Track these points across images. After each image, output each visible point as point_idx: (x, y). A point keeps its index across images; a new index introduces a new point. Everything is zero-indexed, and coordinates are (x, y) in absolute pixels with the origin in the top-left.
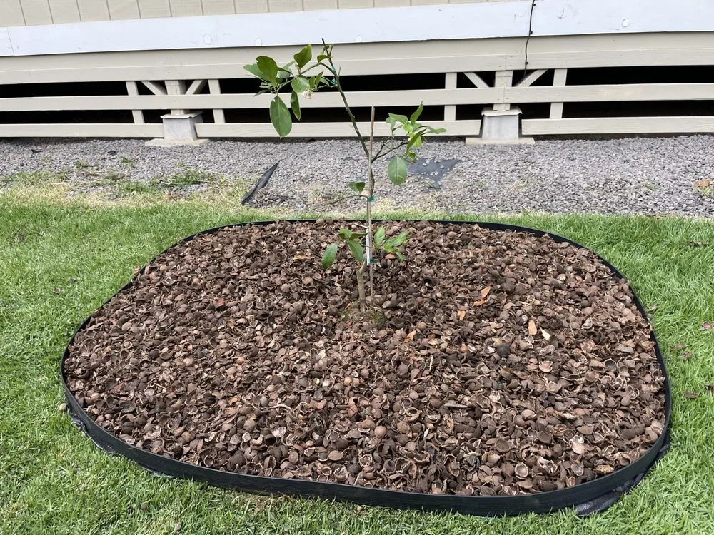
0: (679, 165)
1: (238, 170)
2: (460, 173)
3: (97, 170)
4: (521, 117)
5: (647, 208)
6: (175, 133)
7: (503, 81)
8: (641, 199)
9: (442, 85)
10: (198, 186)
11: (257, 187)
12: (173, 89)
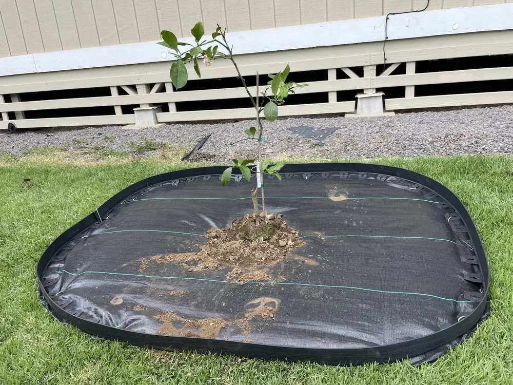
0: (502, 123)
1: (182, 140)
2: (338, 136)
3: (87, 144)
4: (384, 97)
5: (477, 152)
6: (143, 121)
7: (370, 73)
8: (473, 146)
9: (325, 78)
10: (153, 151)
11: (194, 150)
12: (142, 90)
